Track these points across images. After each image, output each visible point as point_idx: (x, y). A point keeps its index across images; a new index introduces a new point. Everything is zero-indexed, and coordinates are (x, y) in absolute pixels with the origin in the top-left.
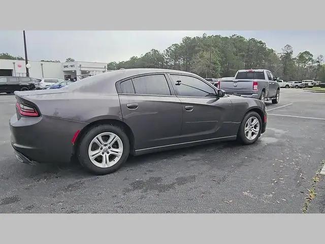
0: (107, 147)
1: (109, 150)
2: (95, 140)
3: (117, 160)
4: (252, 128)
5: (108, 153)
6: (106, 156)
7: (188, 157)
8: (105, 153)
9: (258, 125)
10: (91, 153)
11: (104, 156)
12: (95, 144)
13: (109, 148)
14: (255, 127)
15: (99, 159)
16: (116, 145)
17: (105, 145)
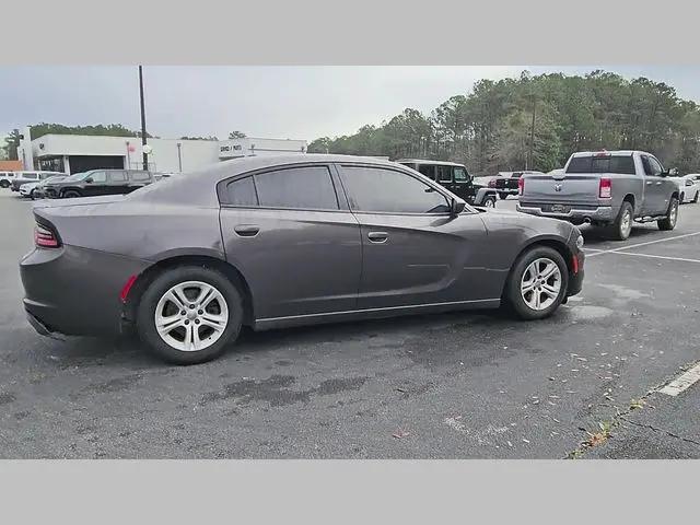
0: (195, 311)
1: (199, 317)
2: (169, 295)
3: (215, 337)
4: (543, 282)
5: (197, 322)
6: (192, 329)
7: (381, 340)
8: (192, 323)
9: (559, 277)
10: (160, 320)
11: (188, 327)
12: (168, 303)
13: (200, 312)
14: (551, 281)
15: (179, 334)
16: (214, 307)
17: (192, 307)
